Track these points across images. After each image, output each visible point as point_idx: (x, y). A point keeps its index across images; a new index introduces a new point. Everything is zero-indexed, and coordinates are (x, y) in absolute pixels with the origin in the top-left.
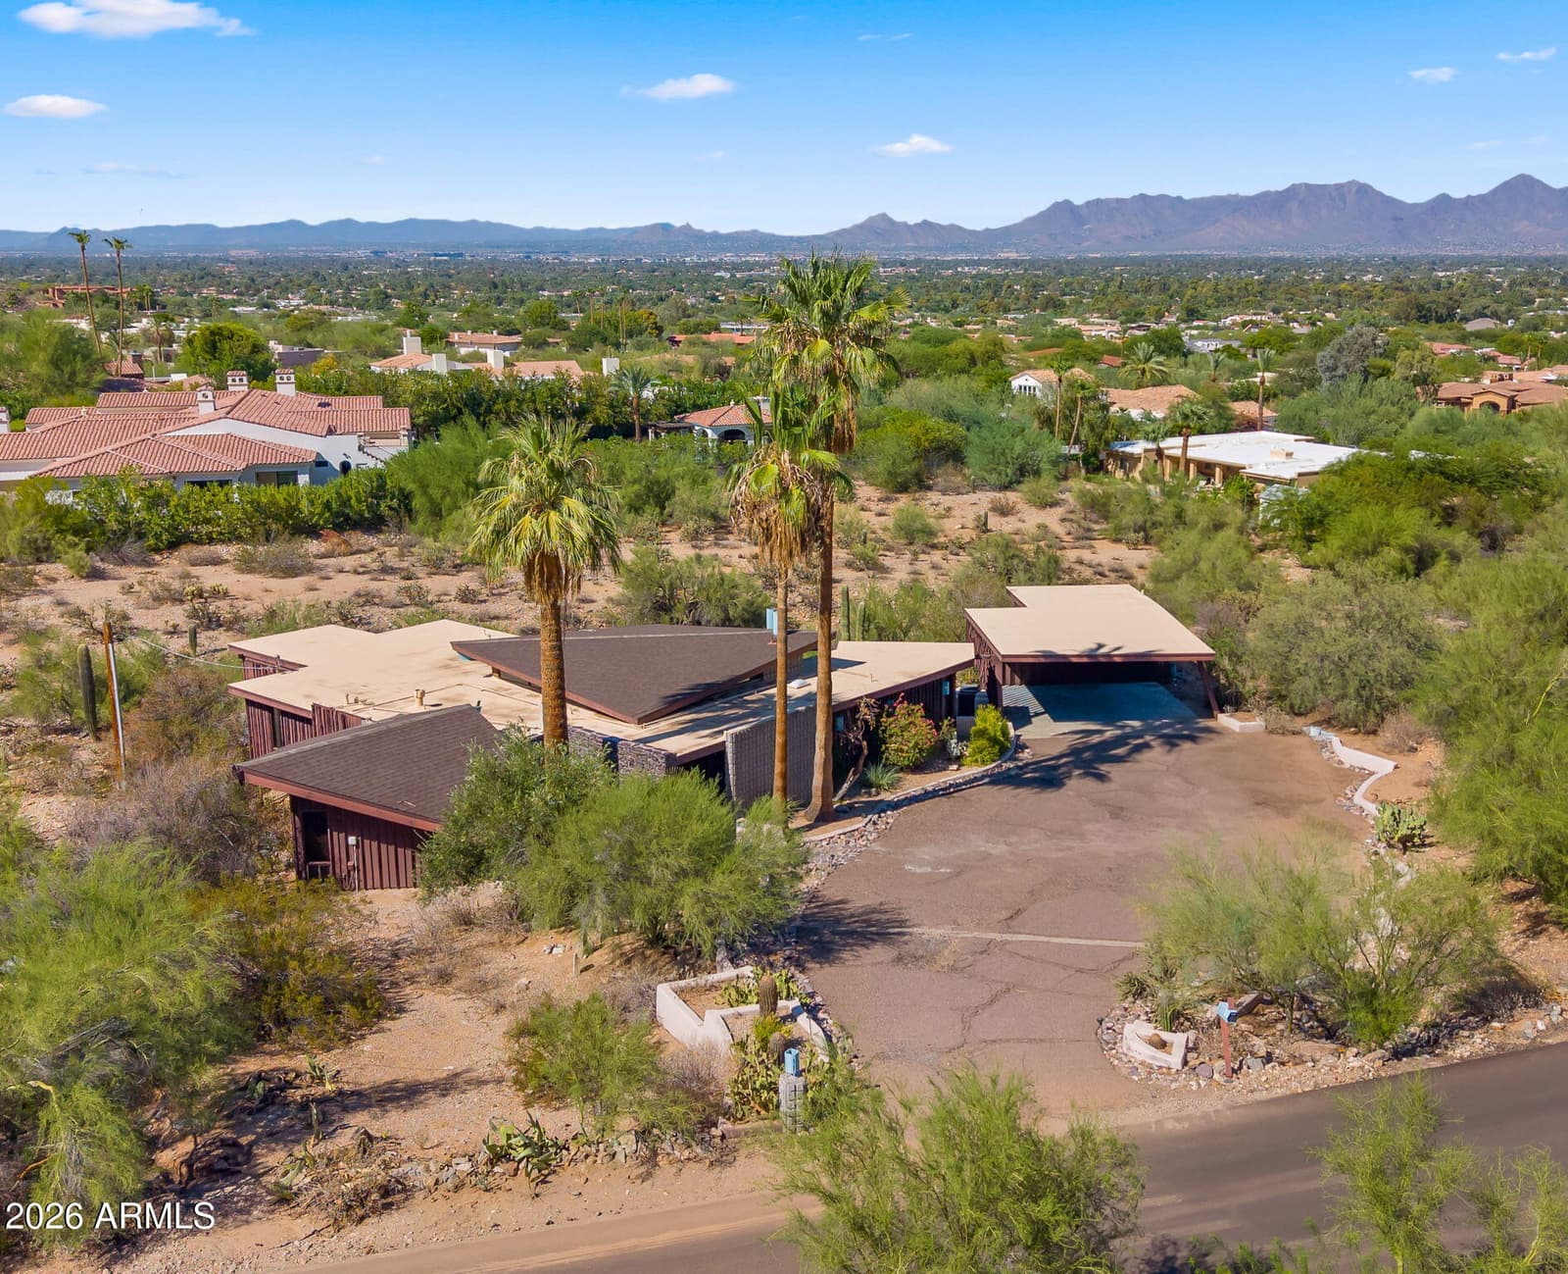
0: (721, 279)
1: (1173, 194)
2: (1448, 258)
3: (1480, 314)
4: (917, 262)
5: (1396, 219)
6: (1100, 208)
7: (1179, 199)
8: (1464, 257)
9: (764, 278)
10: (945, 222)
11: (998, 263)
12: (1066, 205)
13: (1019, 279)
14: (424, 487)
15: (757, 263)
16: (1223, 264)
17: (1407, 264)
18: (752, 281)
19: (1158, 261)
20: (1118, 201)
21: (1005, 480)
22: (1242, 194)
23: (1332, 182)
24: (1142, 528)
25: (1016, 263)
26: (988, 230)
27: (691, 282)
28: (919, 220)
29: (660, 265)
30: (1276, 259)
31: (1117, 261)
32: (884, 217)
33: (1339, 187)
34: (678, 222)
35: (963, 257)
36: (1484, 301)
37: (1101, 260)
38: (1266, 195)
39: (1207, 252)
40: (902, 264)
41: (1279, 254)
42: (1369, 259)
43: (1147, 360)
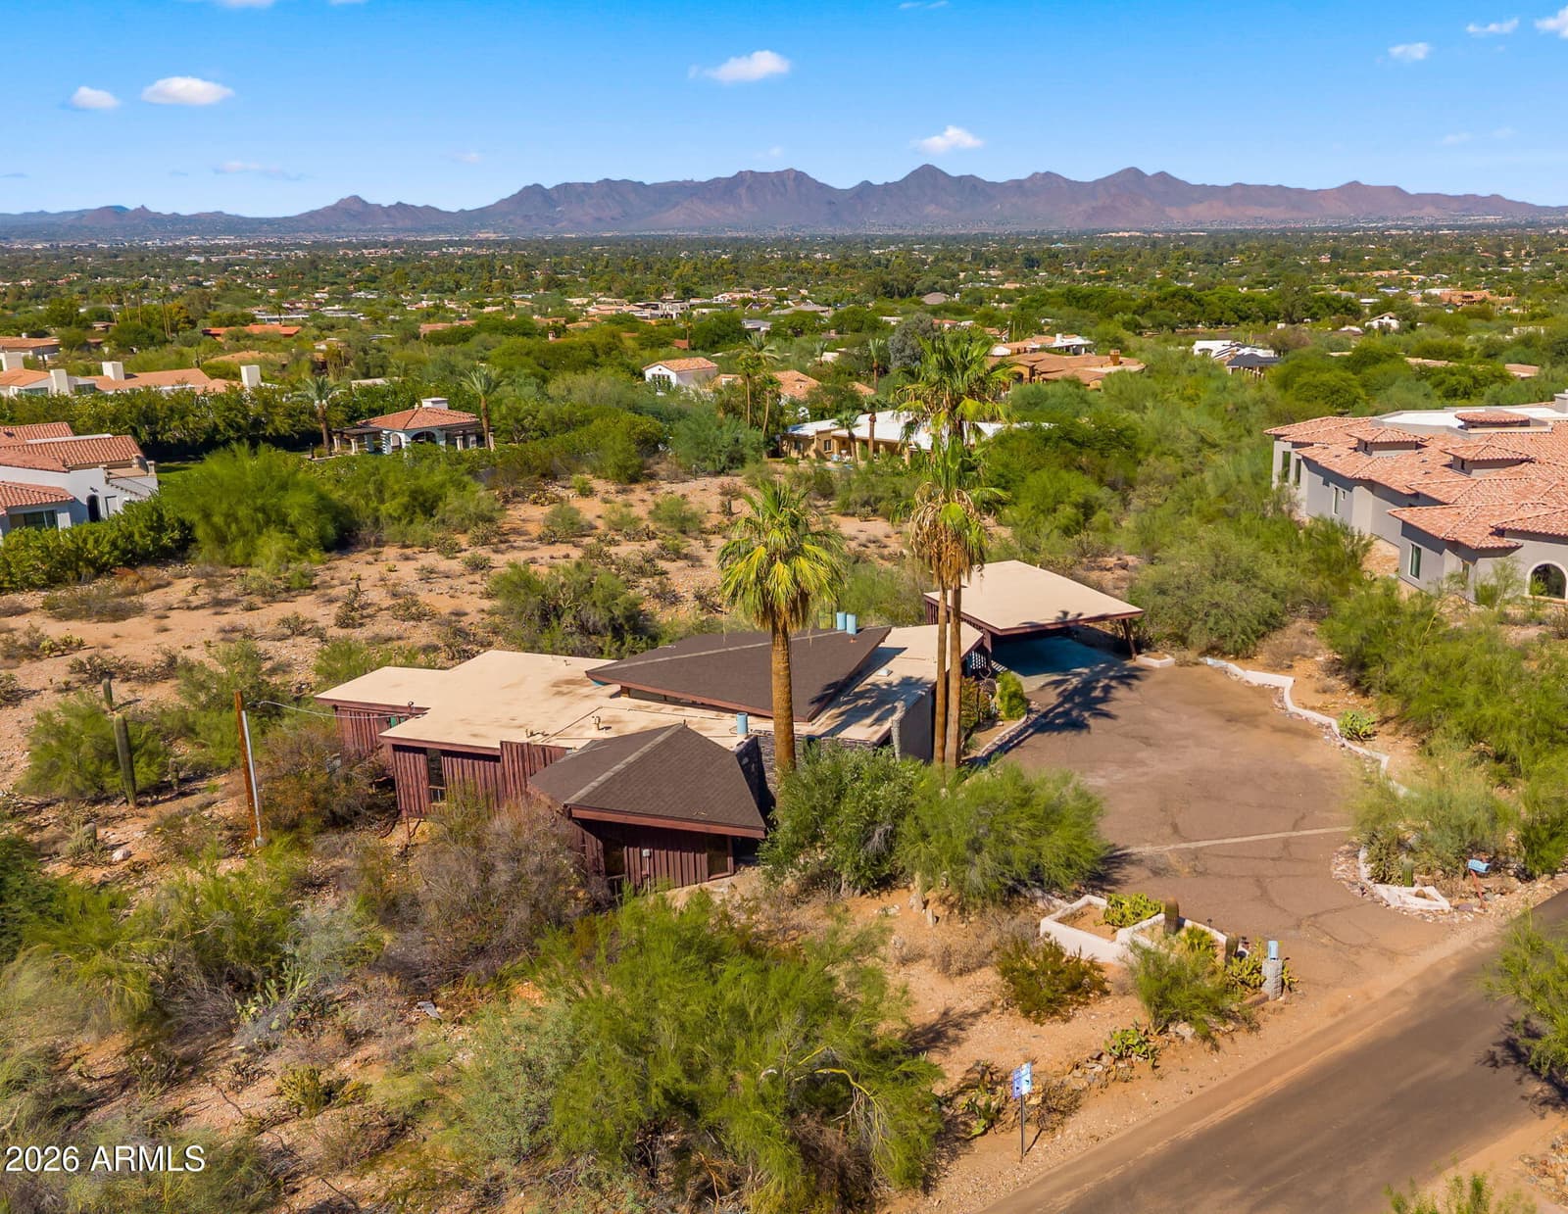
0: (196, 263)
1: (636, 179)
2: (877, 237)
3: (932, 289)
4: (398, 243)
5: (830, 203)
6: (568, 192)
7: (641, 184)
8: (889, 237)
9: (244, 262)
10: (419, 204)
11: (481, 244)
12: (536, 189)
13: (509, 259)
14: (207, 516)
15: (228, 247)
16: (689, 244)
17: (847, 243)
18: (231, 265)
19: (632, 242)
20: (585, 185)
21: (719, 467)
22: (696, 180)
23: (772, 170)
24: (866, 503)
25: (498, 244)
26: (462, 211)
27: (164, 267)
28: (393, 202)
29: (120, 250)
30: (736, 240)
31: (593, 242)
32: (356, 199)
33: (778, 174)
34: (131, 204)
35: (443, 237)
36: (933, 277)
37: (578, 240)
38: (717, 181)
39: (671, 233)
40: (385, 245)
41: (735, 234)
42: (813, 237)
43: (761, 348)
